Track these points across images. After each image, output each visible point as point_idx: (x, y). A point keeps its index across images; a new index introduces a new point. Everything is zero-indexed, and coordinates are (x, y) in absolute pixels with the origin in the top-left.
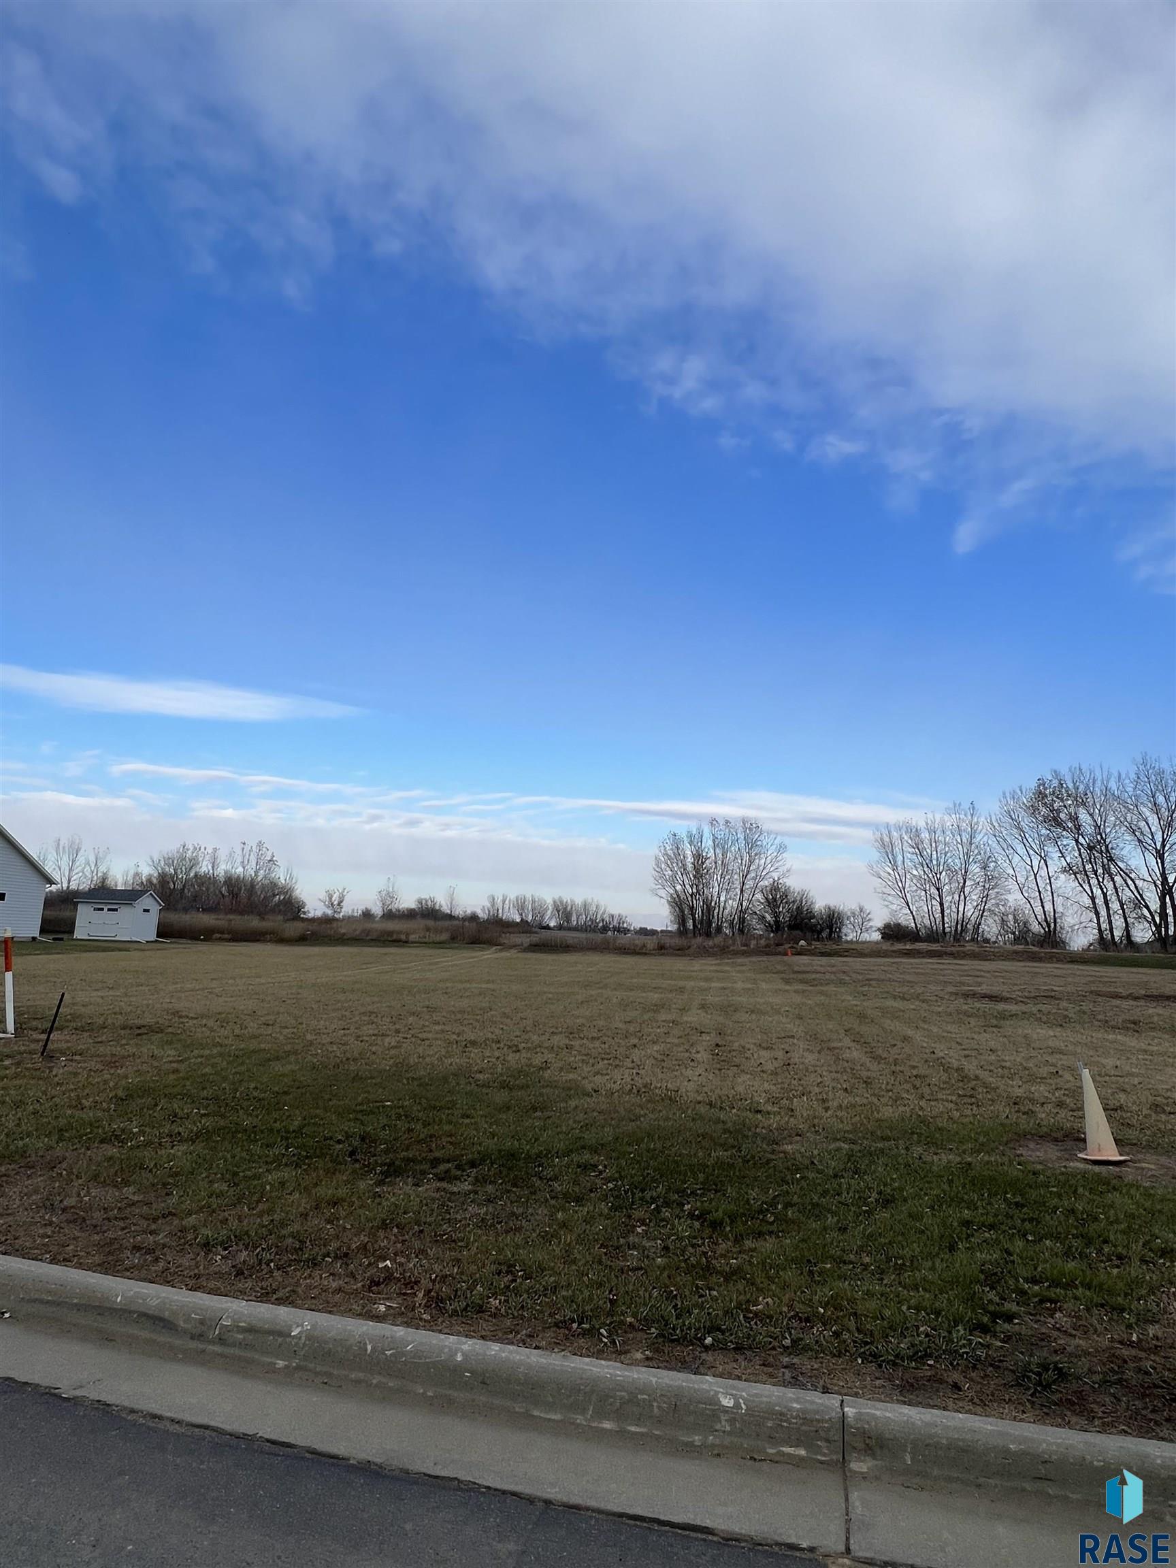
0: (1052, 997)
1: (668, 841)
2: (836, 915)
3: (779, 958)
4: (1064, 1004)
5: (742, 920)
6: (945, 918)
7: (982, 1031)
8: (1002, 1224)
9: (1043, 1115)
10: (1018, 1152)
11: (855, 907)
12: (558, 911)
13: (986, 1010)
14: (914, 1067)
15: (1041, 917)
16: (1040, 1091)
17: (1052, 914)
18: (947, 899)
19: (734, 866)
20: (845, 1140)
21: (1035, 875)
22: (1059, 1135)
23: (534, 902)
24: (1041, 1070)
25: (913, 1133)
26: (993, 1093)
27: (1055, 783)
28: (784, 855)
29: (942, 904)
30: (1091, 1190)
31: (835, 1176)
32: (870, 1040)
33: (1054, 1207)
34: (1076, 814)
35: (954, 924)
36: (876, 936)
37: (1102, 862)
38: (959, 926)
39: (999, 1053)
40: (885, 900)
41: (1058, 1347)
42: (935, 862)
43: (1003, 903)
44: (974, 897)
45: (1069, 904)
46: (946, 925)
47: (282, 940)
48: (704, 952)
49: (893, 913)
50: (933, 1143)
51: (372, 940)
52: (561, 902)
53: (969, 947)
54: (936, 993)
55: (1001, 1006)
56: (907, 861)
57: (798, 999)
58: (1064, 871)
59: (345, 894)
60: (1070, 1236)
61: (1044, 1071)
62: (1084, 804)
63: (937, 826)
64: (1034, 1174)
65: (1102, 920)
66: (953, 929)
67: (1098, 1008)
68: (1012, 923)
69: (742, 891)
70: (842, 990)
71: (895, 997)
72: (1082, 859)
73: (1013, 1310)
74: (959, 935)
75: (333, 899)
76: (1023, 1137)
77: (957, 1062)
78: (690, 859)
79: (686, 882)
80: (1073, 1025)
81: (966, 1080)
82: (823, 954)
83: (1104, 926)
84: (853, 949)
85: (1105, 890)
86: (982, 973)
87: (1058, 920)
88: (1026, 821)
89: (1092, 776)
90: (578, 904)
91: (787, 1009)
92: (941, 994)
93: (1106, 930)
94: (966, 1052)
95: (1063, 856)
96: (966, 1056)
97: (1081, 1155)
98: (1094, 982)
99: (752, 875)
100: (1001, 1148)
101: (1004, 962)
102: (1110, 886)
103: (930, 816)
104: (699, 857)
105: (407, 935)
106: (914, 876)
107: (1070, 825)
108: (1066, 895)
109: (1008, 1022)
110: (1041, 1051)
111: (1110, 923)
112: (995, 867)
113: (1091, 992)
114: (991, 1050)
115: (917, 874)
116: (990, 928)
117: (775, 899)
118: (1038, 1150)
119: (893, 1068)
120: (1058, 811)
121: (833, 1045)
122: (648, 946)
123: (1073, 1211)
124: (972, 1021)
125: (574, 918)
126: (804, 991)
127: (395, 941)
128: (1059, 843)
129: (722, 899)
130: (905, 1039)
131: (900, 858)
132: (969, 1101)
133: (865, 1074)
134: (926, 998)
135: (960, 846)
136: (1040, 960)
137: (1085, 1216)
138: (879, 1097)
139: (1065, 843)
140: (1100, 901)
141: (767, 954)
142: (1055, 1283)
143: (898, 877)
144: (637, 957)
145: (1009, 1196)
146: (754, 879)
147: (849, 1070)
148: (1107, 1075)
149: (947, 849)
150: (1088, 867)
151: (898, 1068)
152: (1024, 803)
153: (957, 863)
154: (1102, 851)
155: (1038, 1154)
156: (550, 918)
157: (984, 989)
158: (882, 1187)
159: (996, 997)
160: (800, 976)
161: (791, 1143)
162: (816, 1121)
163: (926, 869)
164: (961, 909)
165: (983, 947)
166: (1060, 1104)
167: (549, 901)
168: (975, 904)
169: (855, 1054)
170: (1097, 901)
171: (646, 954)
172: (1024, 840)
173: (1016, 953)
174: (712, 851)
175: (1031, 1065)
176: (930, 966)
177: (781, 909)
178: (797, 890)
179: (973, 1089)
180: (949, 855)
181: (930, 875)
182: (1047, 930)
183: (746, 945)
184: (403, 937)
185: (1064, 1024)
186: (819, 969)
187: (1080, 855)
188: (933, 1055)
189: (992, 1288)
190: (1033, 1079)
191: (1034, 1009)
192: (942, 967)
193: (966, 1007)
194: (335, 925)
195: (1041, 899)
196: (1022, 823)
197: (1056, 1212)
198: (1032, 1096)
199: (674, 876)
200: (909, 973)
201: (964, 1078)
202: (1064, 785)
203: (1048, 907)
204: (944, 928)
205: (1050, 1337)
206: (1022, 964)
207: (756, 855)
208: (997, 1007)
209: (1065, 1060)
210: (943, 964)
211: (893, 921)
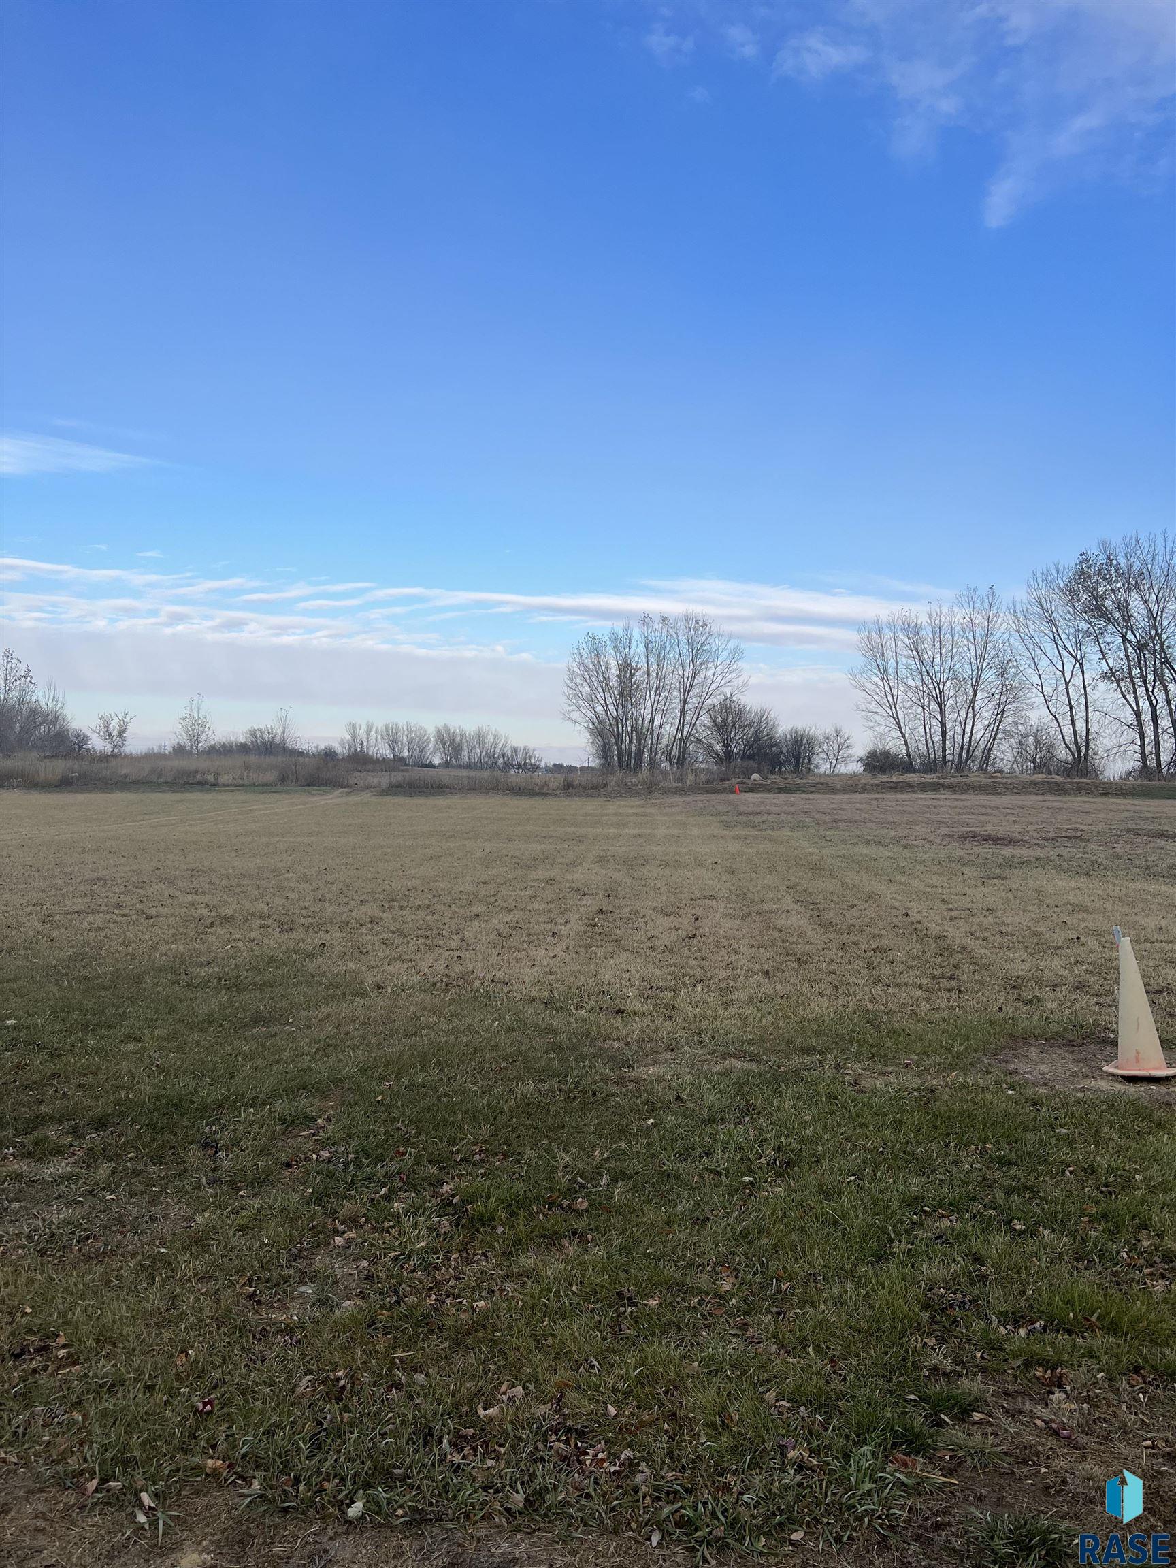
0: (1077, 838)
1: (584, 646)
2: (805, 741)
3: (723, 796)
4: (1093, 846)
5: (683, 750)
6: (947, 742)
7: (979, 884)
8: (973, 1199)
9: (1055, 1005)
10: (1013, 1067)
11: (830, 730)
12: (444, 744)
13: (989, 856)
14: (875, 936)
15: (1069, 739)
16: (1053, 966)
17: (1085, 734)
18: (951, 717)
19: (673, 679)
20: (742, 1055)
21: (1067, 684)
22: (1075, 1036)
23: (409, 732)
24: (1055, 936)
25: (851, 1041)
26: (984, 972)
27: (1102, 559)
28: (740, 664)
29: (943, 724)
30: (1123, 1132)
31: (712, 1121)
32: (819, 899)
33: (1062, 1163)
34: (1126, 600)
35: (957, 752)
36: (857, 768)
37: (1155, 665)
38: (965, 751)
39: (999, 913)
40: (869, 720)
41: (1050, 1480)
42: (937, 668)
43: (1022, 721)
44: (987, 714)
45: (1107, 721)
46: (948, 752)
47: (34, 784)
48: (626, 791)
49: (879, 736)
50: (881, 1056)
51: (166, 783)
52: (447, 731)
53: (975, 777)
54: (924, 836)
55: (1007, 851)
56: (901, 669)
57: (734, 847)
58: (1105, 677)
59: (127, 720)
60: (1086, 1219)
61: (1060, 937)
62: (1137, 586)
63: (943, 619)
64: (1034, 1104)
65: (1147, 741)
66: (956, 756)
67: (1138, 851)
68: (1033, 747)
69: (683, 712)
70: (798, 834)
71: (868, 842)
72: (1129, 661)
73: (975, 1392)
74: (962, 764)
75: (111, 727)
76: (1018, 1040)
77: (938, 928)
78: (614, 671)
79: (609, 701)
80: (1103, 873)
81: (947, 954)
82: (781, 790)
83: (1149, 748)
84: (822, 784)
85: (1154, 702)
86: (988, 810)
87: (1091, 743)
88: (1060, 610)
89: (1152, 549)
90: (470, 735)
91: (716, 860)
92: (931, 837)
93: (1151, 754)
94: (953, 913)
95: (1104, 658)
96: (953, 919)
97: (1109, 1069)
98: (1132, 818)
99: (697, 690)
100: (986, 1061)
101: (1018, 797)
102: (1161, 696)
103: (935, 607)
104: (626, 668)
105: (217, 775)
106: (910, 687)
107: (1117, 615)
108: (1105, 709)
109: (1016, 872)
110: (1058, 910)
111: (1157, 744)
112: (1016, 674)
113: (1129, 831)
114: (989, 909)
115: (914, 685)
116: (1005, 755)
117: (725, 722)
118: (1042, 1062)
119: (845, 938)
120: (1104, 597)
121: (766, 907)
122: (551, 785)
123: (1091, 1170)
124: (968, 871)
125: (465, 753)
126: (746, 837)
127: (199, 783)
128: (1101, 641)
129: (657, 723)
130: (870, 896)
131: (892, 663)
132: (947, 984)
133: (800, 948)
134: (910, 842)
135: (972, 647)
136: (1065, 792)
137: (1111, 1179)
138: (812, 982)
139: (1108, 640)
140: (1146, 716)
141: (708, 792)
142: (1055, 1324)
143: (888, 689)
144: (537, 798)
145: (989, 1146)
146: (699, 695)
147: (779, 943)
148: (1147, 940)
149: (954, 651)
150: (1136, 671)
151: (852, 938)
152: (1059, 587)
153: (966, 670)
154: (1155, 650)
155: (1042, 1068)
156: (433, 754)
157: (990, 829)
158: (783, 1139)
159: (1003, 839)
160: (745, 818)
161: (655, 1064)
162: (704, 1025)
163: (926, 678)
164: (968, 729)
165: (993, 777)
166: (1080, 986)
167: (431, 731)
168: (987, 723)
169: (794, 919)
170: (1143, 717)
171: (546, 795)
172: (1056, 639)
173: (1035, 784)
174: (644, 660)
175: (1043, 929)
176: (923, 803)
177: (732, 735)
178: (754, 708)
179: (955, 967)
180: (956, 659)
181: (931, 686)
182: (1076, 755)
183: (682, 781)
184: (211, 778)
185: (1091, 873)
186: (773, 808)
187: (1127, 656)
188: (905, 919)
189: (942, 1340)
190: (1045, 949)
191: (1053, 854)
192: (936, 803)
193: (962, 853)
194: (113, 762)
195: (1072, 716)
196: (1055, 614)
197: (1064, 1170)
198: (1040, 974)
199: (593, 694)
200: (892, 812)
201: (946, 950)
202: (1115, 562)
203: (1081, 726)
204: (944, 756)
205: (1037, 1454)
206: (1040, 798)
207: (702, 663)
208: (1002, 852)
209: (1091, 921)
210: (939, 799)
211: (880, 748)
